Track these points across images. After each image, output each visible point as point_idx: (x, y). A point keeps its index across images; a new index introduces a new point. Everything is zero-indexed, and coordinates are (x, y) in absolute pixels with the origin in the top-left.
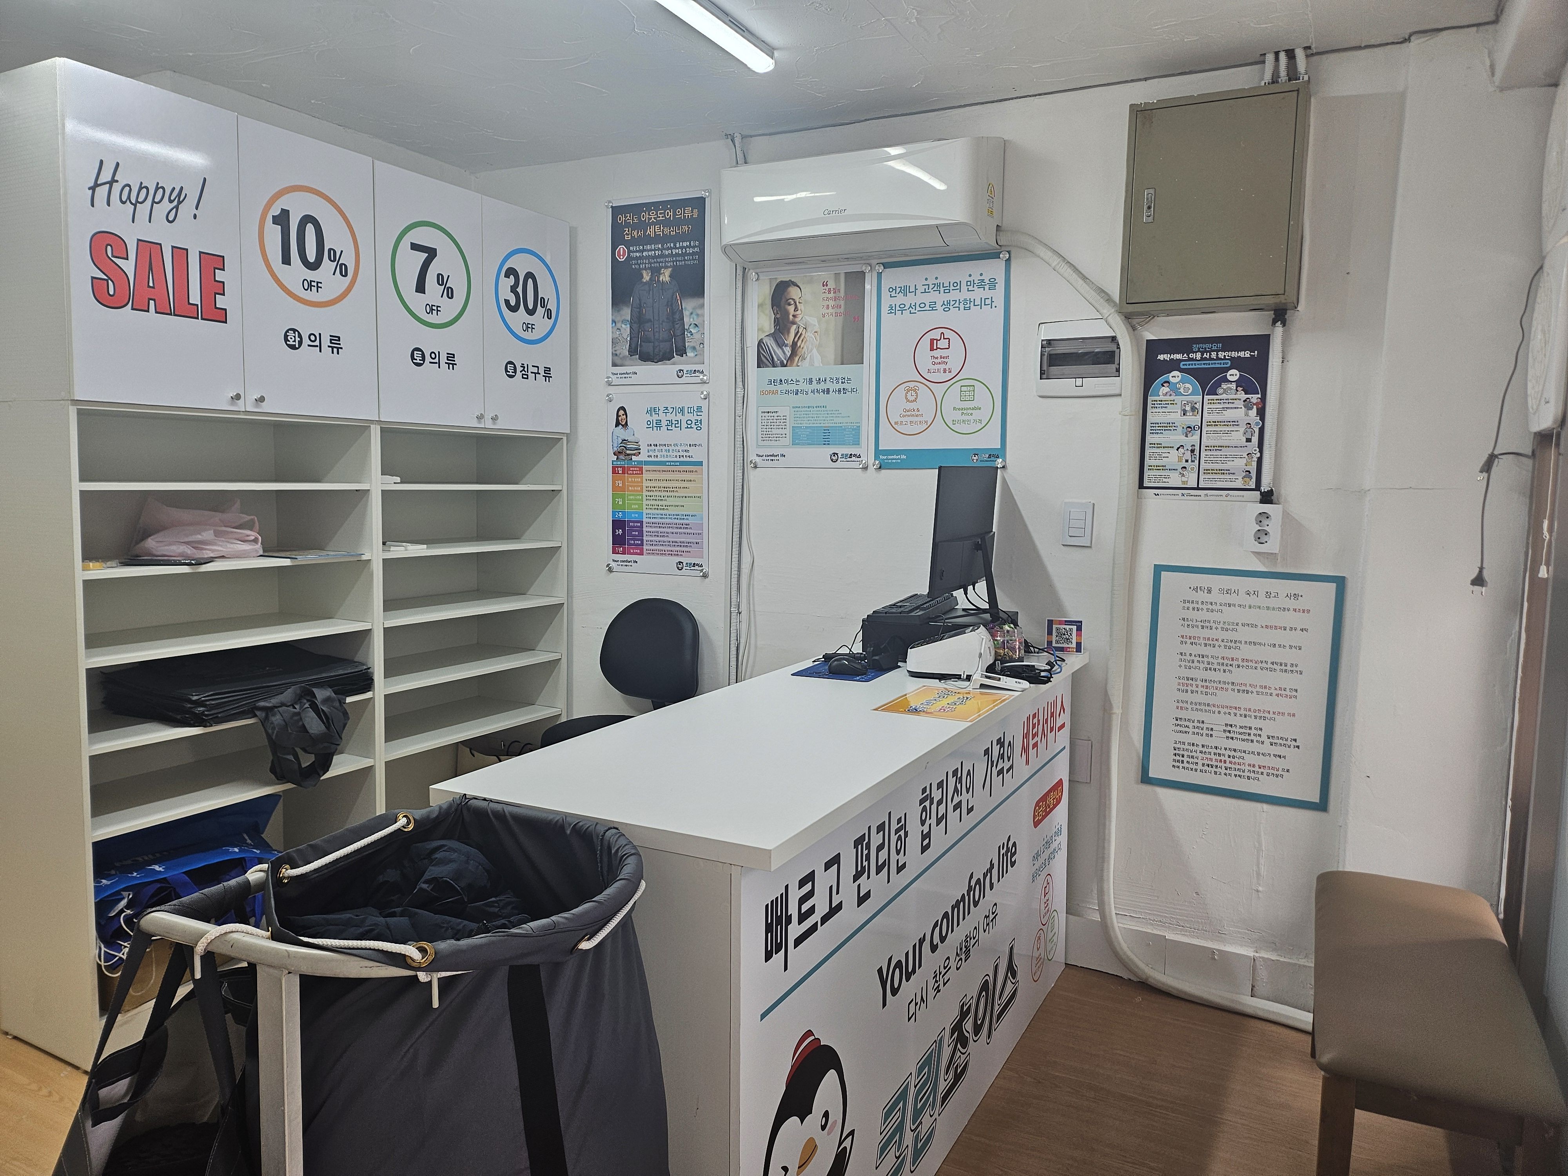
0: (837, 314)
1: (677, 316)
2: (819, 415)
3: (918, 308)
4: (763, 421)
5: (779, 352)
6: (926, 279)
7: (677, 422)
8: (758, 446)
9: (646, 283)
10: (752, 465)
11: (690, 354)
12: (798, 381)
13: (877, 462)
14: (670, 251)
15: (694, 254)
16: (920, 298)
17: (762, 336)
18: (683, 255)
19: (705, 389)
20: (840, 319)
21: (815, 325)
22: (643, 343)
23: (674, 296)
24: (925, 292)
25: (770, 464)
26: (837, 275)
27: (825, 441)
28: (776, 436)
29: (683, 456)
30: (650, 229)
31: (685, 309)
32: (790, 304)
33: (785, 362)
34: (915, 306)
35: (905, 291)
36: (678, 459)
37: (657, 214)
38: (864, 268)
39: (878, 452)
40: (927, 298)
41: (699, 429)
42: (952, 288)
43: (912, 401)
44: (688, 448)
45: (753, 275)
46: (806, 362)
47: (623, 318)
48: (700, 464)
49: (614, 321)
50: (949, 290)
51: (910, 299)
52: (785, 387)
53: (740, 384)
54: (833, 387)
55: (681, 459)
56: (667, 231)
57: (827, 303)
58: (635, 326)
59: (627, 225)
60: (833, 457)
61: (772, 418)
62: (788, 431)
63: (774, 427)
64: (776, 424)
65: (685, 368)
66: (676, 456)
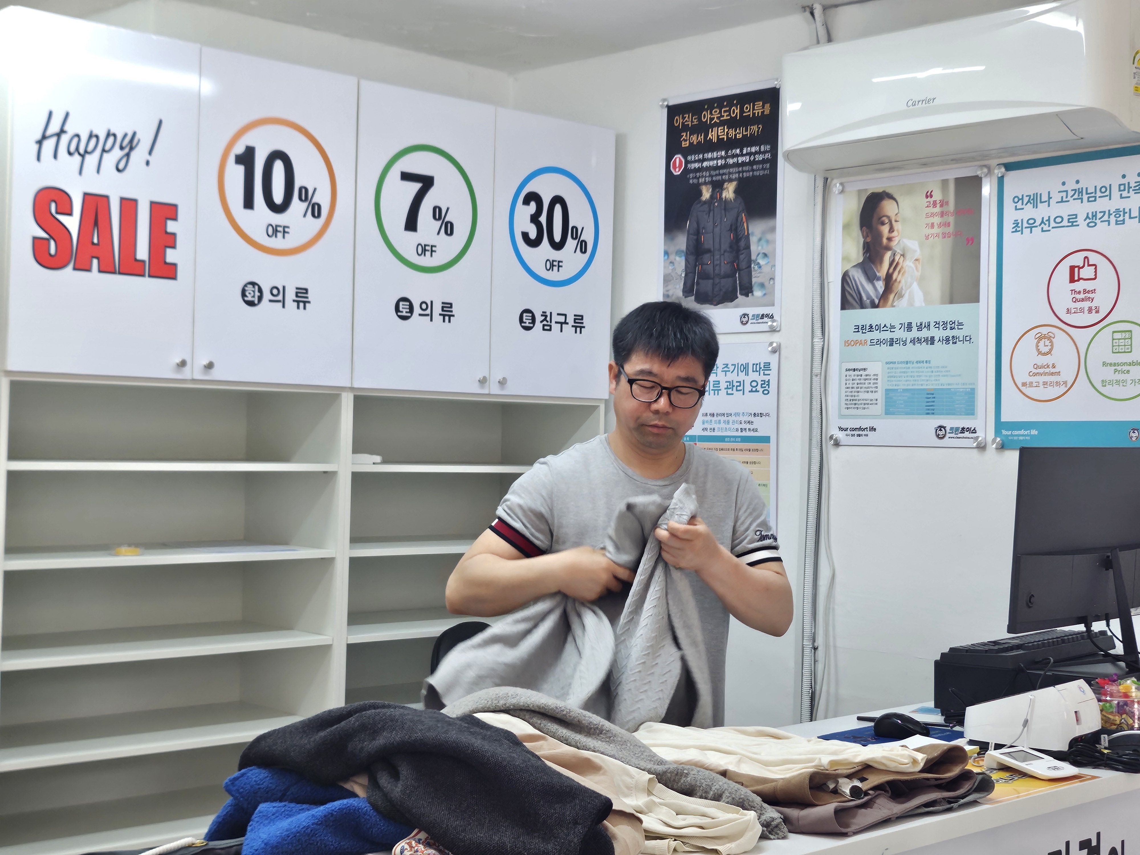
0: (944, 235)
1: (742, 244)
2: (921, 374)
3: (1053, 224)
4: (848, 382)
5: (869, 287)
6: (1064, 184)
7: (738, 384)
8: (842, 416)
9: (705, 202)
10: (832, 442)
11: (758, 293)
12: (892, 327)
13: (998, 439)
14: (735, 160)
15: (764, 161)
16: (1056, 210)
17: (848, 267)
18: (751, 163)
19: (776, 338)
20: (949, 241)
21: (915, 251)
22: (701, 281)
23: (739, 219)
24: (1062, 201)
25: (856, 440)
26: (945, 183)
27: (929, 409)
28: (865, 402)
29: (745, 429)
30: (712, 131)
31: (753, 233)
32: (883, 224)
33: (877, 301)
34: (1049, 220)
35: (1034, 200)
36: (739, 434)
37: (720, 112)
38: (979, 173)
39: (1000, 426)
40: (1065, 210)
41: (766, 392)
42: (1099, 194)
43: (1045, 354)
44: (752, 419)
45: (836, 187)
46: (904, 301)
47: (678, 248)
48: (766, 439)
49: (666, 253)
50: (1095, 197)
51: (1042, 212)
52: (876, 335)
53: (818, 332)
54: (938, 333)
55: (744, 434)
56: (732, 133)
57: (931, 220)
58: (692, 258)
59: (685, 128)
60: (939, 432)
61: (859, 377)
62: (880, 395)
63: (862, 390)
64: (864, 386)
65: (751, 311)
66: (737, 430)
